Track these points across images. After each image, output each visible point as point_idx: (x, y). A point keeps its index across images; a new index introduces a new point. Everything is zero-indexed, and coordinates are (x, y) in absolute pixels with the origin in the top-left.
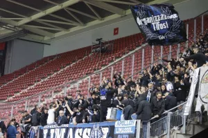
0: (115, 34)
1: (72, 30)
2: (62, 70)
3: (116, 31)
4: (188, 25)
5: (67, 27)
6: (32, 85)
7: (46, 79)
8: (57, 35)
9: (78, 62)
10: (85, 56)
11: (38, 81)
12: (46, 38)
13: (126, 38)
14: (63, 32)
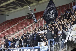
0: (34, 11)
1: (17, 10)
2: (14, 26)
3: (35, 10)
4: (64, 8)
5: (15, 9)
6: (2, 32)
7: (8, 29)
8: (11, 12)
9: (20, 22)
10: (23, 20)
11: (5, 30)
12: (7, 13)
13: (39, 13)
14: (14, 11)
